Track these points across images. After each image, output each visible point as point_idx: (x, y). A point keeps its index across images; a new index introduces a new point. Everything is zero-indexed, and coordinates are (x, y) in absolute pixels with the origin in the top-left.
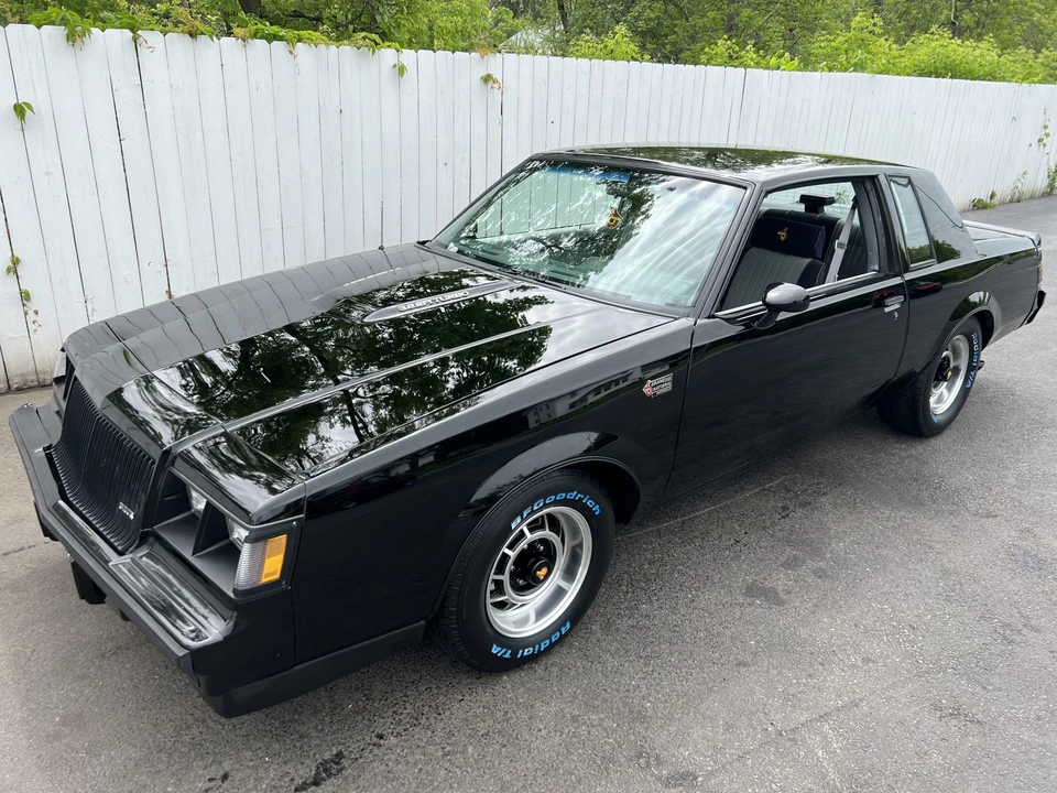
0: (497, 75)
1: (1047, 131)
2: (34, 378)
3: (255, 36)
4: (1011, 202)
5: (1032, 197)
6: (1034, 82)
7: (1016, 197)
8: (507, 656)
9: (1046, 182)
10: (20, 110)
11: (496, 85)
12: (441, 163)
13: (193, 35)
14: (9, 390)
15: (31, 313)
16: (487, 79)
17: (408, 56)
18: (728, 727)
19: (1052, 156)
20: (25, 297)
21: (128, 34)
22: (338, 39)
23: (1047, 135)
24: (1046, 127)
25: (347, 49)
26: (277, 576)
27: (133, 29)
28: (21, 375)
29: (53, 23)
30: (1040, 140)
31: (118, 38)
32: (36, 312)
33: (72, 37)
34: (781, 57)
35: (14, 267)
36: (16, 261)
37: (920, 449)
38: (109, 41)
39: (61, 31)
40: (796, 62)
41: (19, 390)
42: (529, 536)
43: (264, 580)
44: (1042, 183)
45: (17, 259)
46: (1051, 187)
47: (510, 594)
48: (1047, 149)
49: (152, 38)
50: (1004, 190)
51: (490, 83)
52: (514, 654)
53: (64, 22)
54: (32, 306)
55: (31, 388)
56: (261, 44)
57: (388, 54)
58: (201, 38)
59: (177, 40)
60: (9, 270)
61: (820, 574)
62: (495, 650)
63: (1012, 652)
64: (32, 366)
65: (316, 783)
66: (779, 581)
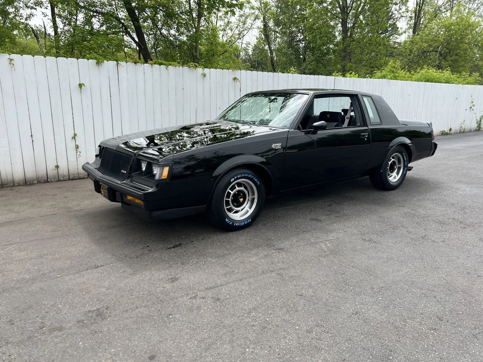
0: (238, 77)
1: (473, 104)
2: (77, 176)
3: (155, 64)
4: (460, 132)
5: (470, 131)
6: (464, 84)
7: (462, 130)
8: (231, 223)
9: (476, 125)
10: (80, 85)
11: (238, 81)
12: (218, 108)
13: (135, 63)
14: (69, 179)
15: (78, 152)
16: (235, 79)
17: (207, 71)
18: (296, 242)
19: (478, 114)
20: (77, 147)
21: (115, 62)
22: (183, 65)
23: (474, 106)
24: (472, 102)
25: (186, 68)
26: (166, 178)
27: (117, 61)
28: (74, 174)
29: (92, 59)
30: (471, 108)
31: (112, 64)
32: (80, 152)
33: (98, 63)
34: (351, 74)
35: (74, 137)
36: (75, 135)
37: (385, 193)
38: (109, 65)
39: (95, 61)
40: (357, 75)
41: (72, 179)
42: (237, 188)
43: (163, 178)
44: (474, 126)
45: (76, 135)
46: (479, 126)
47: (232, 206)
48: (475, 111)
49: (123, 63)
50: (456, 127)
51: (236, 80)
52: (233, 224)
53: (96, 58)
54: (79, 150)
55: (76, 179)
56: (157, 66)
57: (200, 70)
58: (138, 64)
59: (131, 65)
60: (73, 138)
61: (337, 217)
62: (227, 220)
63: (394, 232)
64: (77, 172)
65: (173, 248)
66: (322, 218)
